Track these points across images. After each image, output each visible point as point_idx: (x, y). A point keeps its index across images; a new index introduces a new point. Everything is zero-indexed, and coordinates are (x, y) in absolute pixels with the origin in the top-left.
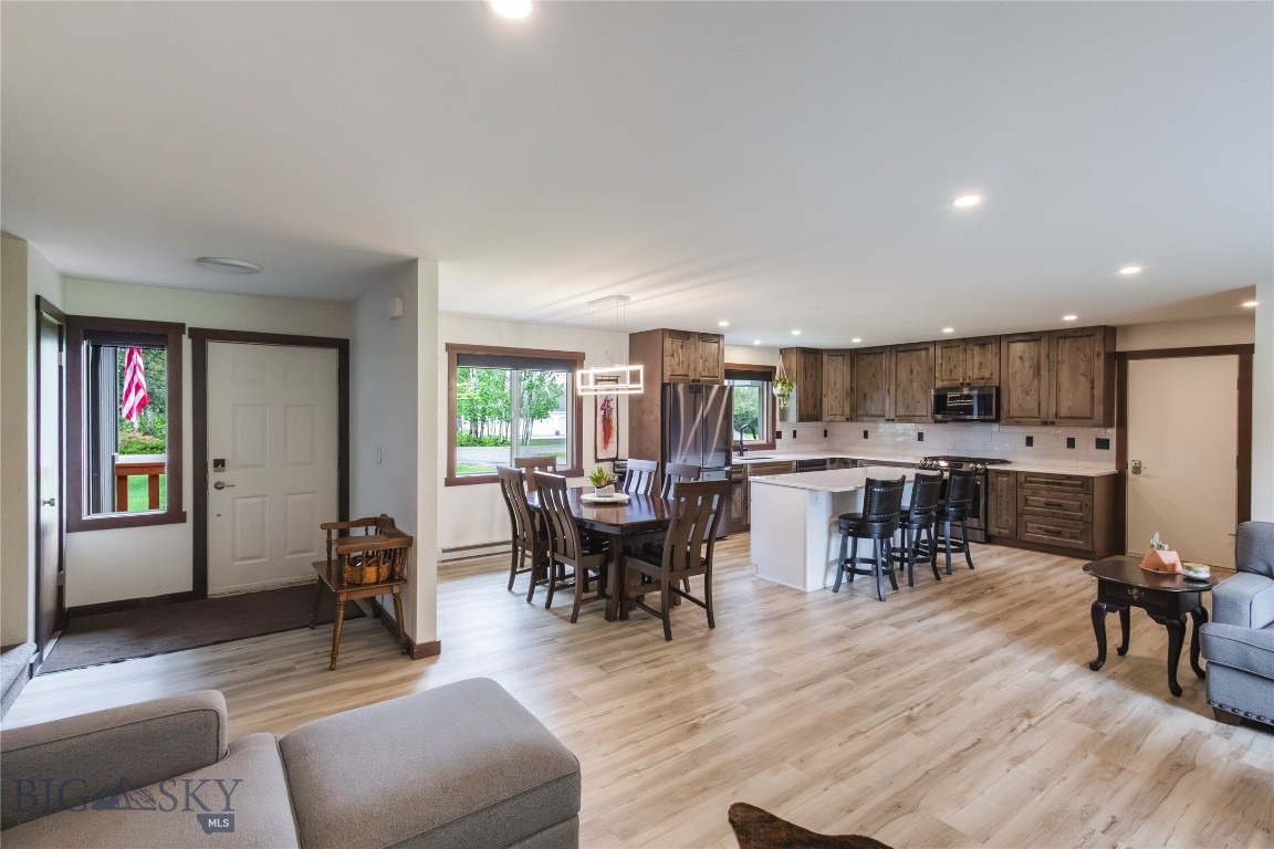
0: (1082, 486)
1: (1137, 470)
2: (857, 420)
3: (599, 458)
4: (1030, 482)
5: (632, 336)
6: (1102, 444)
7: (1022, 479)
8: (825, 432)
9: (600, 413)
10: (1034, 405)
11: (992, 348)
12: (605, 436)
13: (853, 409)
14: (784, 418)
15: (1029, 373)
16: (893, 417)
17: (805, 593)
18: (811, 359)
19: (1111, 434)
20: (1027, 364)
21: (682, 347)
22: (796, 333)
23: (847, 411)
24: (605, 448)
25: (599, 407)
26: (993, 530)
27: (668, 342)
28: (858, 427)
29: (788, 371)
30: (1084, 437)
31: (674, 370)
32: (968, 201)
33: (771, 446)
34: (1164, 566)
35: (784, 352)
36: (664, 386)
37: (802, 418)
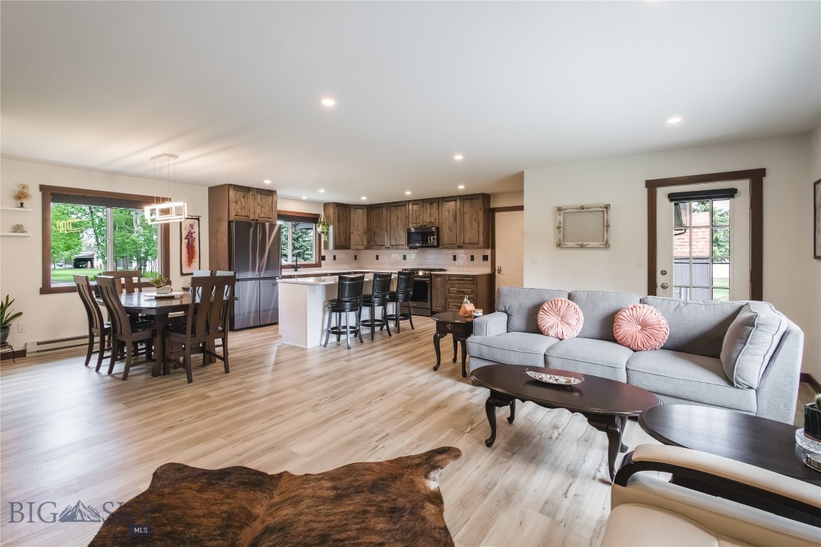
0: (472, 280)
1: (500, 271)
2: (370, 248)
3: (184, 272)
4: (451, 280)
5: (210, 189)
6: (485, 258)
7: (447, 279)
8: (356, 257)
9: (185, 242)
10: (454, 237)
11: (435, 205)
12: (189, 257)
13: (369, 242)
14: (326, 247)
15: (452, 219)
16: (389, 246)
17: (306, 349)
18: (343, 210)
19: (488, 252)
20: (451, 214)
21: (244, 197)
22: (322, 191)
23: (365, 243)
24: (189, 265)
25: (184, 236)
26: (434, 309)
27: (232, 193)
28: (373, 253)
29: (327, 217)
30: (479, 254)
31: (237, 212)
32: (328, 102)
33: (318, 265)
34: (467, 312)
35: (326, 205)
36: (230, 222)
37: (336, 248)
